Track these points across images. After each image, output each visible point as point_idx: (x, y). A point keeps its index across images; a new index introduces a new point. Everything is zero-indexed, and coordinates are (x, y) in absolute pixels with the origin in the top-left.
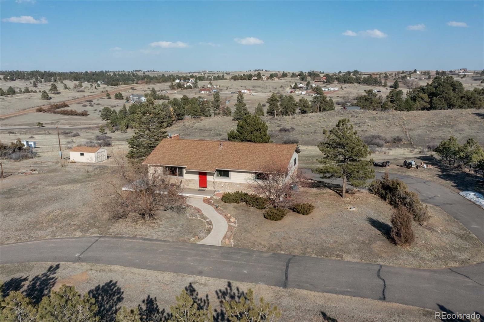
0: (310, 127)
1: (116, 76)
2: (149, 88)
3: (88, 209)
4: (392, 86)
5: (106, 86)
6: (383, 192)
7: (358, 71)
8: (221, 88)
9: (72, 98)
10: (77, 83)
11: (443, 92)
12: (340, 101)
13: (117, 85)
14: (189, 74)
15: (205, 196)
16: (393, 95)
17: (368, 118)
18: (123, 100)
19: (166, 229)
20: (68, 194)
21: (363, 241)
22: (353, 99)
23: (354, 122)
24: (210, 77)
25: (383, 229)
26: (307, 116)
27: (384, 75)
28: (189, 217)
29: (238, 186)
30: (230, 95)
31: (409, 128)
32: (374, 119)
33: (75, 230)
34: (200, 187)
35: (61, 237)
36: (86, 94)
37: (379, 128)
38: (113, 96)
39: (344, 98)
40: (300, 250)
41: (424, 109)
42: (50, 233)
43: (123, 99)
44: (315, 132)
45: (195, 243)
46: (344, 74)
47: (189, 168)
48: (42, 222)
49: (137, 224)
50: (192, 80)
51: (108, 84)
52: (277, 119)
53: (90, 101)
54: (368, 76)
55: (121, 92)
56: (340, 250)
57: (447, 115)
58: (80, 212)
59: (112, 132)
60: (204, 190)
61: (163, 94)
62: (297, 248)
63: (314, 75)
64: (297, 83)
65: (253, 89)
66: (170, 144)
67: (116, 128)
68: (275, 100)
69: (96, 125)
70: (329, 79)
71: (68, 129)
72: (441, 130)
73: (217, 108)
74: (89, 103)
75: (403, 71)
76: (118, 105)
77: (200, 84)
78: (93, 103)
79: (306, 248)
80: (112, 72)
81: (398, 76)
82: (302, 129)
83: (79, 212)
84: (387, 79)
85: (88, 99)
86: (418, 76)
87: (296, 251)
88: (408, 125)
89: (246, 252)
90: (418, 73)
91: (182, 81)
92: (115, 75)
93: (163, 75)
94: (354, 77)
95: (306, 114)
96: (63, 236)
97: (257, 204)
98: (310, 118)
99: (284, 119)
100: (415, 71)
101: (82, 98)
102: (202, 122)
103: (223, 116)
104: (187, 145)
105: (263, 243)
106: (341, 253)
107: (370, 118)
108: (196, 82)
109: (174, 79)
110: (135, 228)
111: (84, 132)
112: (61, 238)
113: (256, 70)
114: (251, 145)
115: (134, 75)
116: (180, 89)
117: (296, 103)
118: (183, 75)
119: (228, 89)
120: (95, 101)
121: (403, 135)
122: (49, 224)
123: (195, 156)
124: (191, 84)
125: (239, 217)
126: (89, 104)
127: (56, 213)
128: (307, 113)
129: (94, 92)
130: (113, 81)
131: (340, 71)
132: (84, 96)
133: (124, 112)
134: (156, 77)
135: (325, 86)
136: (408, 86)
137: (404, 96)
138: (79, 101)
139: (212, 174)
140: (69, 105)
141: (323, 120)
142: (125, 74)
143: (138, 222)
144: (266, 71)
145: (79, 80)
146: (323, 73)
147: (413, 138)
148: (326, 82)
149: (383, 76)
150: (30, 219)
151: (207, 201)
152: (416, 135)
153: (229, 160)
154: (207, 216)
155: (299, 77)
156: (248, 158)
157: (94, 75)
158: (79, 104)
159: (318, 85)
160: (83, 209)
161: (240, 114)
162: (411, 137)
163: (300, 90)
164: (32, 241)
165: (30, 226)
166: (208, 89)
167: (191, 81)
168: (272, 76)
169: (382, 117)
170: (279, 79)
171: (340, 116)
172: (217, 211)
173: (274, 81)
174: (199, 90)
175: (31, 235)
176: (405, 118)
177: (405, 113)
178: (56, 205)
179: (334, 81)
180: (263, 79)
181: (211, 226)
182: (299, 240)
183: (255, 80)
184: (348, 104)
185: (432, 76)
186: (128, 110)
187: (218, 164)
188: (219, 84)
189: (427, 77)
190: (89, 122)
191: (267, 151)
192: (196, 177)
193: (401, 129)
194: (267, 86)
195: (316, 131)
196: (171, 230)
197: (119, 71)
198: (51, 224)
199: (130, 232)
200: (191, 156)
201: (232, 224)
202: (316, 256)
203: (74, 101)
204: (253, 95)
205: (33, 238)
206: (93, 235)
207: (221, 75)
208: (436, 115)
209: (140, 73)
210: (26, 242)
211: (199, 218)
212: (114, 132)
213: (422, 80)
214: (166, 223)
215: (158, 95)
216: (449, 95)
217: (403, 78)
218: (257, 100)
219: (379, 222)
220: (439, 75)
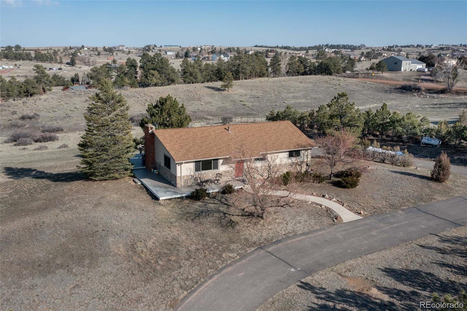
0: (56, 111)
4: (69, 63)
7: (20, 46)
26: (40, 99)
34: (236, 177)
39: (26, 77)
48: (150, 262)
52: (3, 105)
75: (70, 47)
81: (67, 52)
82: (49, 115)
86: (87, 52)
90: (86, 49)
99: (13, 105)
100: (83, 47)
122: (165, 261)
123: (221, 145)
136: (84, 63)
185: (101, 52)
189: (97, 53)
200: (216, 145)
201: (334, 200)
213: (92, 56)
220: (106, 51)
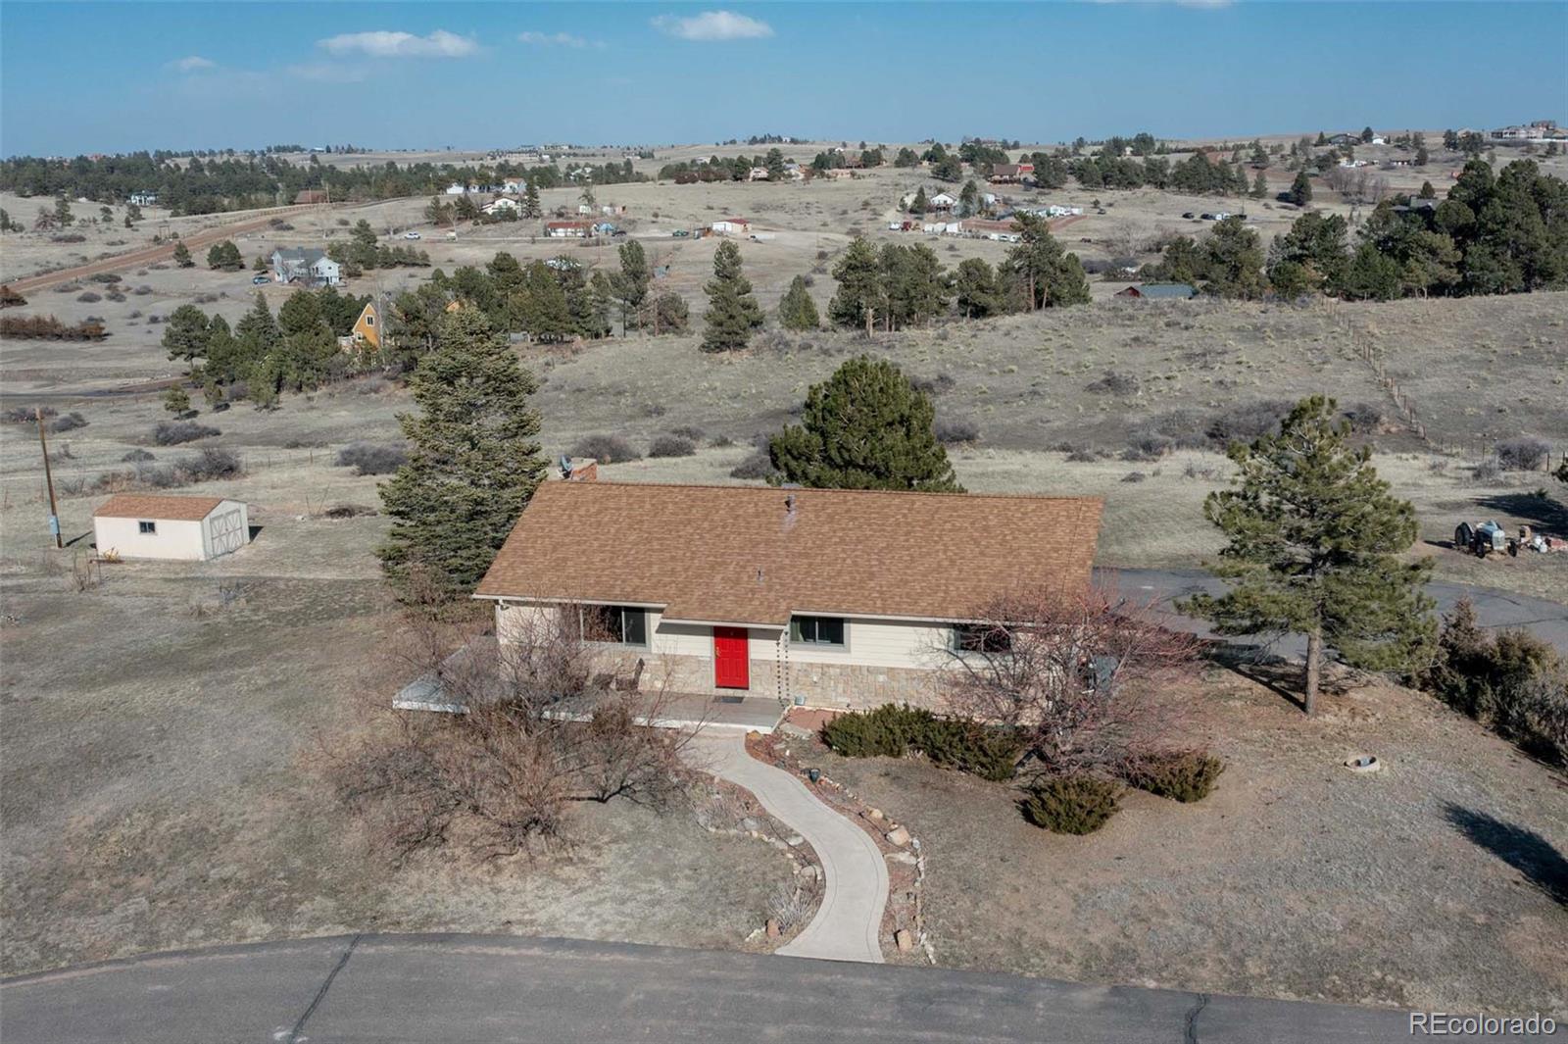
0: (1013, 371)
1: (202, 170)
2: (344, 223)
3: (268, 805)
4: (1286, 194)
5: (165, 214)
6: (1461, 681)
7: (1151, 139)
8: (631, 216)
9: (38, 269)
10: (50, 203)
11: (1508, 221)
12: (1094, 259)
13: (213, 210)
14: (494, 158)
15: (750, 729)
16: (1307, 233)
17: (1232, 329)
18: (243, 272)
19: (629, 892)
20: (162, 734)
21: (1462, 915)
22: (1145, 251)
23: (1181, 348)
24: (579, 171)
25: (1525, 859)
26: (994, 328)
27: (1252, 152)
28: (713, 830)
29: (881, 678)
30: (672, 243)
31: (1399, 367)
32: (1257, 334)
33: (235, 908)
34: (717, 687)
35: (185, 946)
36: (92, 249)
37: (1283, 370)
38: (201, 257)
39: (1108, 244)
40: (1219, 968)
41: (1438, 289)
42: (131, 926)
43: (242, 267)
44: (1035, 393)
45: (773, 955)
46: (1096, 148)
47: (680, 612)
48: (83, 873)
49: (499, 870)
50: (511, 183)
51: (171, 203)
52: (876, 343)
53: (111, 280)
54: (1189, 156)
55: (233, 241)
56: (1385, 962)
57: (1533, 314)
58: (237, 821)
59: (218, 408)
60: (740, 700)
61: (404, 246)
62: (1202, 961)
63: (983, 156)
64: (926, 191)
65: (756, 215)
66: (576, 507)
67: (231, 392)
68: (867, 266)
69: (145, 380)
70: (1047, 173)
71: (33, 398)
72: (1523, 375)
73: (634, 303)
74: (109, 288)
75: (1322, 135)
76: (223, 295)
77: (550, 199)
78: (121, 285)
79: (1240, 961)
80: (184, 155)
81: (1306, 154)
82: (983, 383)
83: (232, 821)
84: (1263, 168)
85: (103, 272)
86: (1379, 154)
87: (1204, 973)
88: (1390, 357)
89: (999, 990)
90: (1378, 141)
91: (475, 190)
92: (197, 167)
93: (391, 164)
94: (1139, 160)
95: (990, 320)
96: (192, 940)
97: (983, 759)
98: (1007, 334)
99: (905, 343)
100: (1368, 135)
101: (76, 266)
102: (583, 359)
103: (663, 332)
104: (648, 506)
105: (1053, 940)
106: (1390, 978)
107: (1238, 329)
108: (531, 192)
109: (442, 185)
110: (498, 891)
111: (102, 408)
112: (186, 952)
113: (754, 138)
114: (913, 503)
115: (272, 166)
116: (468, 225)
117: (951, 277)
118: (470, 163)
119: (660, 219)
120: (130, 279)
121: (1380, 397)
122: (115, 882)
123: (692, 559)
124: (511, 203)
125: (923, 822)
126: (108, 292)
127: (131, 825)
128: (991, 315)
129: (122, 243)
130: (194, 191)
131: (1081, 139)
132: (85, 259)
133: (258, 324)
134: (363, 175)
135: (1034, 202)
136: (1345, 194)
137: (1350, 240)
138: (66, 281)
139: (774, 635)
140: (27, 299)
141: (1056, 342)
142: (238, 162)
143: (502, 861)
144: (793, 141)
145: (55, 193)
146: (1016, 146)
147: (1419, 409)
148: (1036, 185)
149: (1247, 155)
150: (23, 859)
151: (763, 749)
152: (1431, 398)
153: (839, 573)
154: (789, 823)
155: (926, 163)
156: (912, 560)
157: (112, 169)
158: (64, 290)
159: (1006, 196)
160: (246, 803)
161: (729, 325)
162: (1411, 404)
163: (938, 219)
164: (63, 970)
165: (33, 893)
166: (582, 219)
167: (507, 189)
168: (822, 165)
169: (1288, 326)
170: (853, 174)
171: (1124, 326)
172: (819, 794)
173: (834, 185)
174: (546, 227)
175: (51, 938)
176: (1376, 331)
177: (1372, 306)
178: (122, 790)
179: (1064, 181)
180: (790, 176)
181: (819, 872)
182: (1198, 921)
183: (760, 179)
184: (1128, 269)
185: (1432, 152)
186: (275, 318)
187: (797, 589)
188: (622, 201)
189: (1413, 156)
190: (112, 364)
191: (986, 529)
192: (703, 648)
193: (1365, 374)
194: (808, 205)
195: (1037, 388)
196: (651, 892)
197: (212, 153)
198: (122, 878)
199: (475, 909)
200: (673, 558)
201: (904, 857)
202: (1293, 997)
203: (47, 280)
204: (757, 241)
205: (62, 959)
206: (321, 932)
207: (620, 161)
208: (1493, 313)
209: (300, 161)
210: (31, 976)
211: (755, 834)
212: (227, 406)
213: (1393, 168)
214: (620, 862)
215: (385, 251)
216: (1527, 232)
217: (1326, 163)
218: (775, 263)
219: (1494, 823)
220: (1455, 148)
